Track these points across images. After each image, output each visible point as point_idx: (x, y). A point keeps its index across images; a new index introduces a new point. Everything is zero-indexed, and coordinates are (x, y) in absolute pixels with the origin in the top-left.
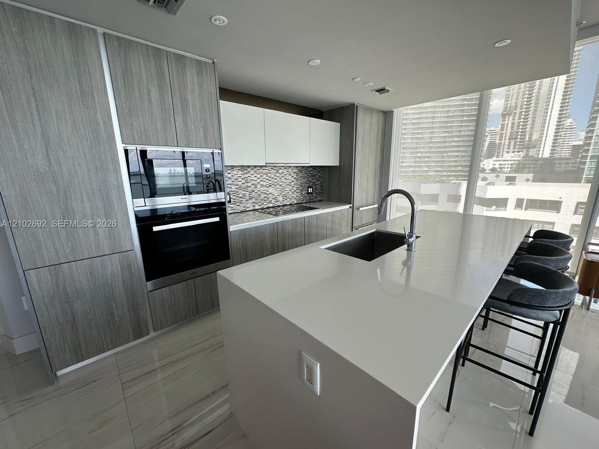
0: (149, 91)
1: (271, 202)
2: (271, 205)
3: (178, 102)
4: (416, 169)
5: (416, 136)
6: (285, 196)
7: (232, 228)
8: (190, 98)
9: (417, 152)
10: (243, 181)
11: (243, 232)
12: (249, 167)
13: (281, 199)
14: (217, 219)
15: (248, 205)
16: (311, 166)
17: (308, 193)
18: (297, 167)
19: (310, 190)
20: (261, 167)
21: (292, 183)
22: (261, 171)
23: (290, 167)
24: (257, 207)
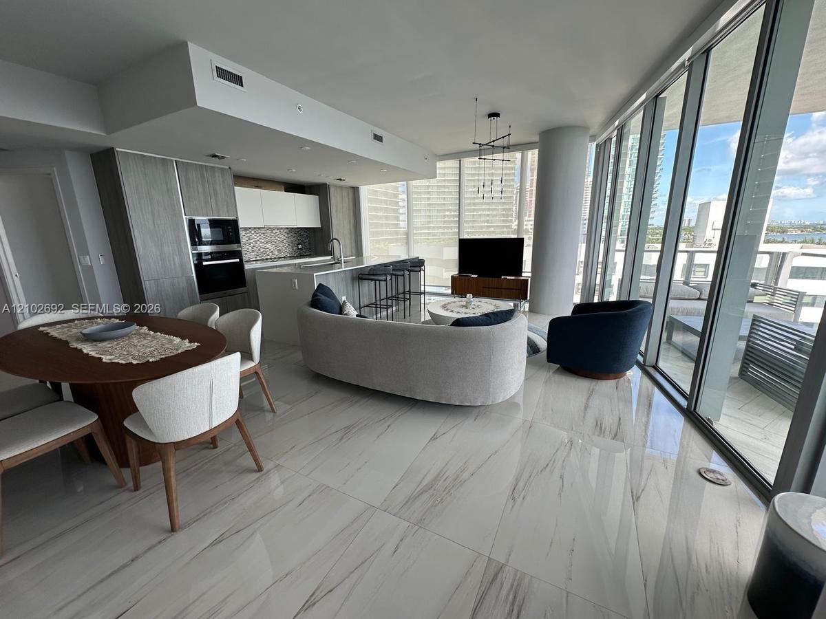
0: (197, 187)
1: (268, 255)
2: (269, 257)
3: (212, 191)
4: (446, 231)
5: (442, 190)
6: (279, 251)
7: (247, 267)
8: (218, 188)
9: (445, 210)
10: (247, 239)
11: (254, 270)
12: (250, 228)
13: (276, 253)
14: (238, 260)
15: (251, 257)
16: (298, 228)
17: (299, 249)
18: (287, 228)
19: (300, 247)
20: (259, 228)
21: (285, 241)
22: (259, 231)
23: (282, 228)
24: (258, 258)
